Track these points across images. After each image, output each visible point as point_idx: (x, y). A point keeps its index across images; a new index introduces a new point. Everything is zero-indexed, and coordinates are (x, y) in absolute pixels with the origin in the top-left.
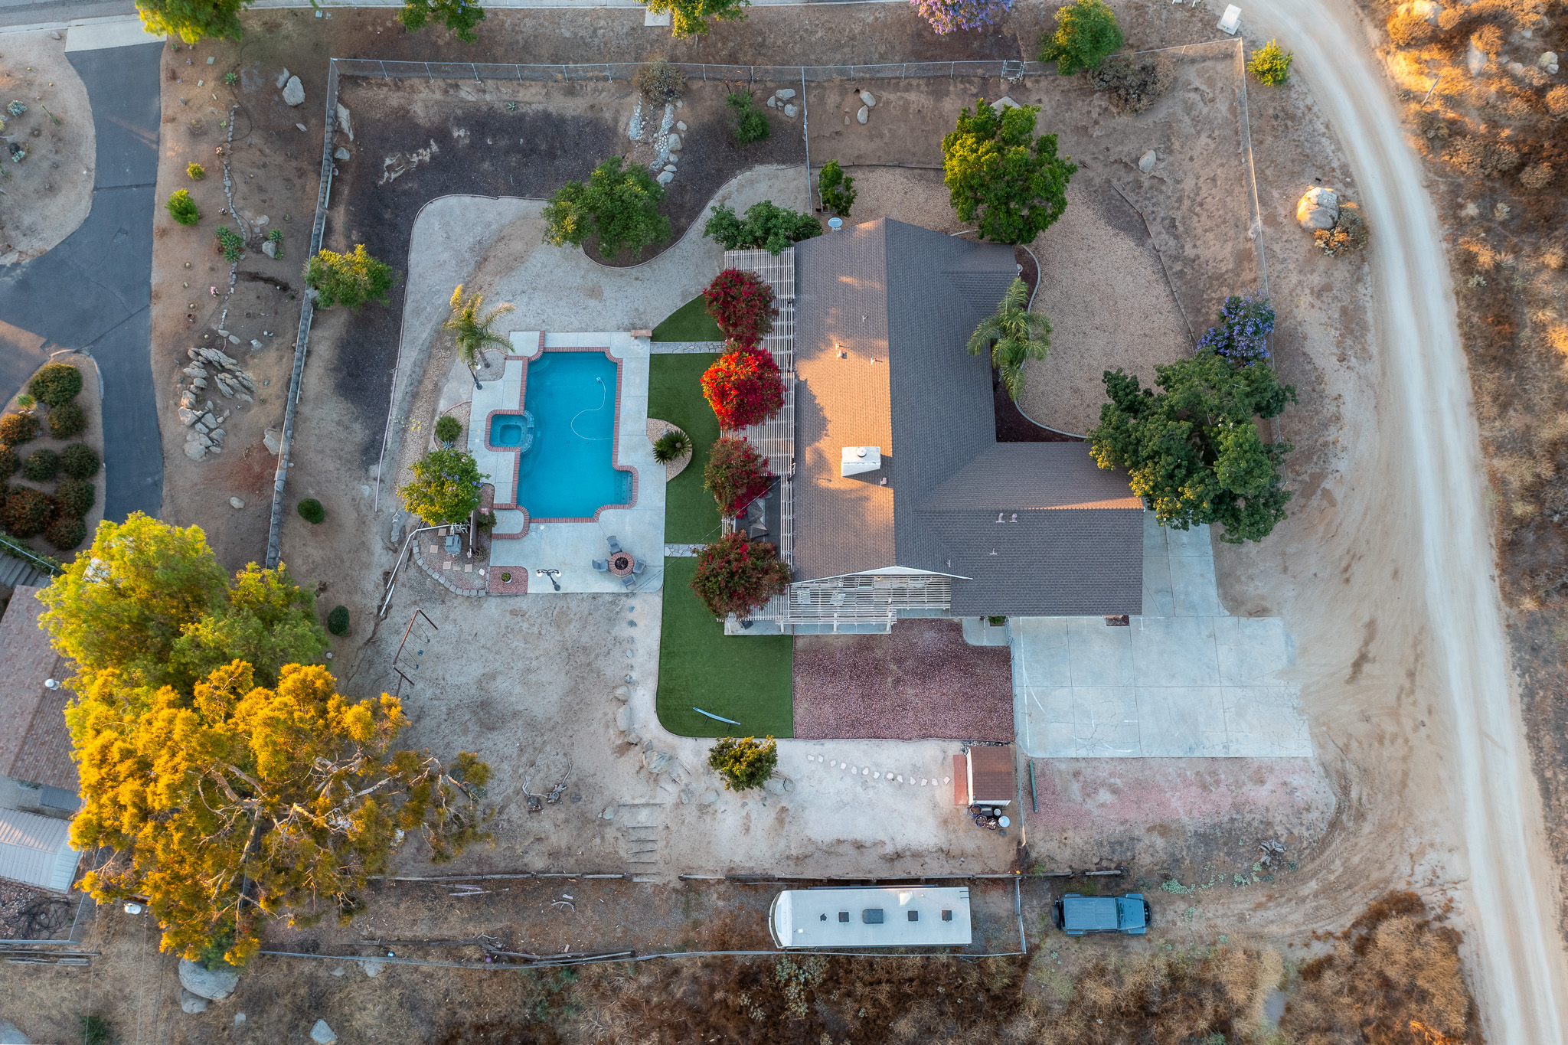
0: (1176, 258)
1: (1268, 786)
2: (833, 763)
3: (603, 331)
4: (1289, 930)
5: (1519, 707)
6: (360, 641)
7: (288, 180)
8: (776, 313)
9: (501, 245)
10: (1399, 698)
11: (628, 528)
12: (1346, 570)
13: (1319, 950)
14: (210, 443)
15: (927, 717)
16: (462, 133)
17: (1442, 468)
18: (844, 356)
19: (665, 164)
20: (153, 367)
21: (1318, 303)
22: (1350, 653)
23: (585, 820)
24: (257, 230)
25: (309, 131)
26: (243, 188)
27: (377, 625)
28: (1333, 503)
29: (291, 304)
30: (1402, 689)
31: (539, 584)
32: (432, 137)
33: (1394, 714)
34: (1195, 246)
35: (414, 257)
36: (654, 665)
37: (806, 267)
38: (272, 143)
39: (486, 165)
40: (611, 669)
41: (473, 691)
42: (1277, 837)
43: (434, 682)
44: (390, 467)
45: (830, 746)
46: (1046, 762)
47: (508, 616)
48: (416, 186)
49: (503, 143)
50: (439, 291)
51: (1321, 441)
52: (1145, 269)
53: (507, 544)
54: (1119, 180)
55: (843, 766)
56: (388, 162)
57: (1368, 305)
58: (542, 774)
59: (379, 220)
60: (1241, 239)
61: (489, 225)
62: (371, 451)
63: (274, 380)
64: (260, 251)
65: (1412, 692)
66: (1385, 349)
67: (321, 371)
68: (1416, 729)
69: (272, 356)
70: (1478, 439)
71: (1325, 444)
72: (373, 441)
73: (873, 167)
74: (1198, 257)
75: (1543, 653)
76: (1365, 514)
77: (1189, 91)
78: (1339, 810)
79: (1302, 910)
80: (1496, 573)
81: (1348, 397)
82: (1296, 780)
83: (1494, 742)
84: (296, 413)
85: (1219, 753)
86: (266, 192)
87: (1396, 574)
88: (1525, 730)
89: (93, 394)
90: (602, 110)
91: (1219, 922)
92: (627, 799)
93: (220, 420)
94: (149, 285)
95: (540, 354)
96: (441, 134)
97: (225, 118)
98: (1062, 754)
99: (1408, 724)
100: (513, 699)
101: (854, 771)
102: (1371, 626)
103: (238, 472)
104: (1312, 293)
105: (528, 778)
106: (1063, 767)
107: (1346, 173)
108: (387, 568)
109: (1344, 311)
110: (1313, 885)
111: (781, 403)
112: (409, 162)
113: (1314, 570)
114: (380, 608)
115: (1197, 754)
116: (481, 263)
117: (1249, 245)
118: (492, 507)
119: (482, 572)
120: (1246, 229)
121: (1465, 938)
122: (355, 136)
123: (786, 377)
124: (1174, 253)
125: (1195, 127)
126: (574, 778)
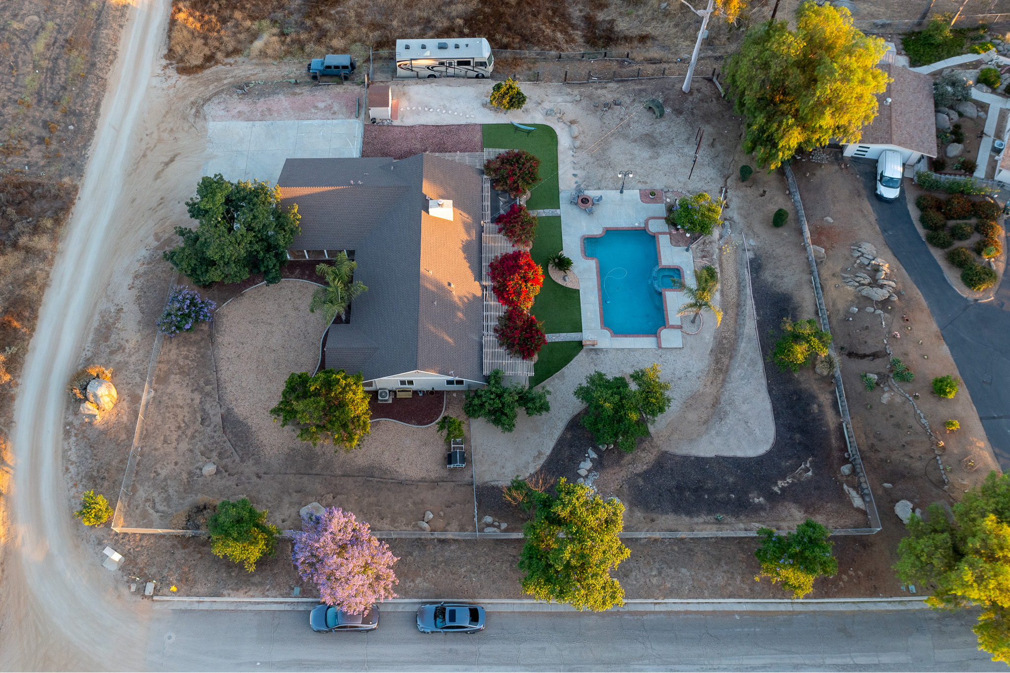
0: (208, 394)
1: (236, 111)
2: (461, 114)
3: (617, 349)
4: (243, 67)
5: (95, 140)
6: (733, 177)
7: (881, 440)
8: (496, 330)
9: (704, 417)
10: (155, 146)
11: (584, 224)
12: (161, 204)
13: (231, 60)
14: (860, 249)
15: (410, 135)
16: (757, 500)
17: (82, 253)
18: (449, 284)
19: (587, 476)
20: (918, 291)
21: (123, 343)
22: (172, 166)
23: (590, 97)
24: (886, 389)
25: (881, 485)
26: (912, 422)
27: (726, 185)
28: (156, 235)
29: (842, 344)
30: (152, 150)
31: (633, 194)
32: (780, 495)
33: (160, 140)
34: (192, 400)
35: (767, 405)
36: (561, 157)
37: (476, 360)
38: (906, 468)
39: (731, 480)
40: (583, 155)
41: (661, 151)
42: (238, 95)
43: (684, 155)
44: (741, 259)
45: (463, 122)
46: (349, 117)
47: (648, 181)
48: (783, 463)
49: (721, 496)
50: (742, 379)
51: (151, 266)
52: (231, 391)
53: (657, 215)
54: (234, 461)
55: (456, 113)
56: (810, 473)
57: (89, 345)
58: (616, 115)
59: (803, 431)
60: (160, 391)
61: (718, 433)
62: (756, 266)
63: (833, 288)
64: (878, 374)
65: (147, 149)
66: (89, 319)
67: (804, 304)
68: (152, 133)
69: (841, 305)
70: (54, 268)
71: (149, 263)
72: (757, 273)
73: (423, 480)
74: (192, 391)
75: (70, 162)
76: (139, 229)
77: (163, 512)
78: (203, 105)
79: (234, 74)
80: (76, 201)
81: (125, 288)
82: (222, 113)
83: (114, 128)
84: (811, 273)
85: (258, 123)
86: (893, 425)
87: (134, 201)
88: (95, 132)
89: (953, 277)
90: (644, 518)
91: (275, 70)
92: (569, 105)
93: (858, 261)
94: (948, 345)
95: (659, 331)
96: (772, 498)
97: (951, 478)
98: (340, 121)
99: (155, 136)
100: (638, 148)
101: (450, 112)
102: (157, 177)
103: (835, 236)
104: (125, 349)
105: (623, 113)
106: (341, 116)
107: (67, 434)
108: (727, 210)
109: (107, 339)
110: (225, 82)
111: (491, 265)
112: (794, 477)
113: (179, 205)
114: (726, 192)
115: (270, 122)
116: (716, 402)
117: (156, 386)
118: (670, 234)
119: (668, 200)
120: (154, 398)
121: (162, 56)
122: (843, 489)
123: (487, 283)
124: (208, 399)
125: (167, 485)
126: (598, 113)
